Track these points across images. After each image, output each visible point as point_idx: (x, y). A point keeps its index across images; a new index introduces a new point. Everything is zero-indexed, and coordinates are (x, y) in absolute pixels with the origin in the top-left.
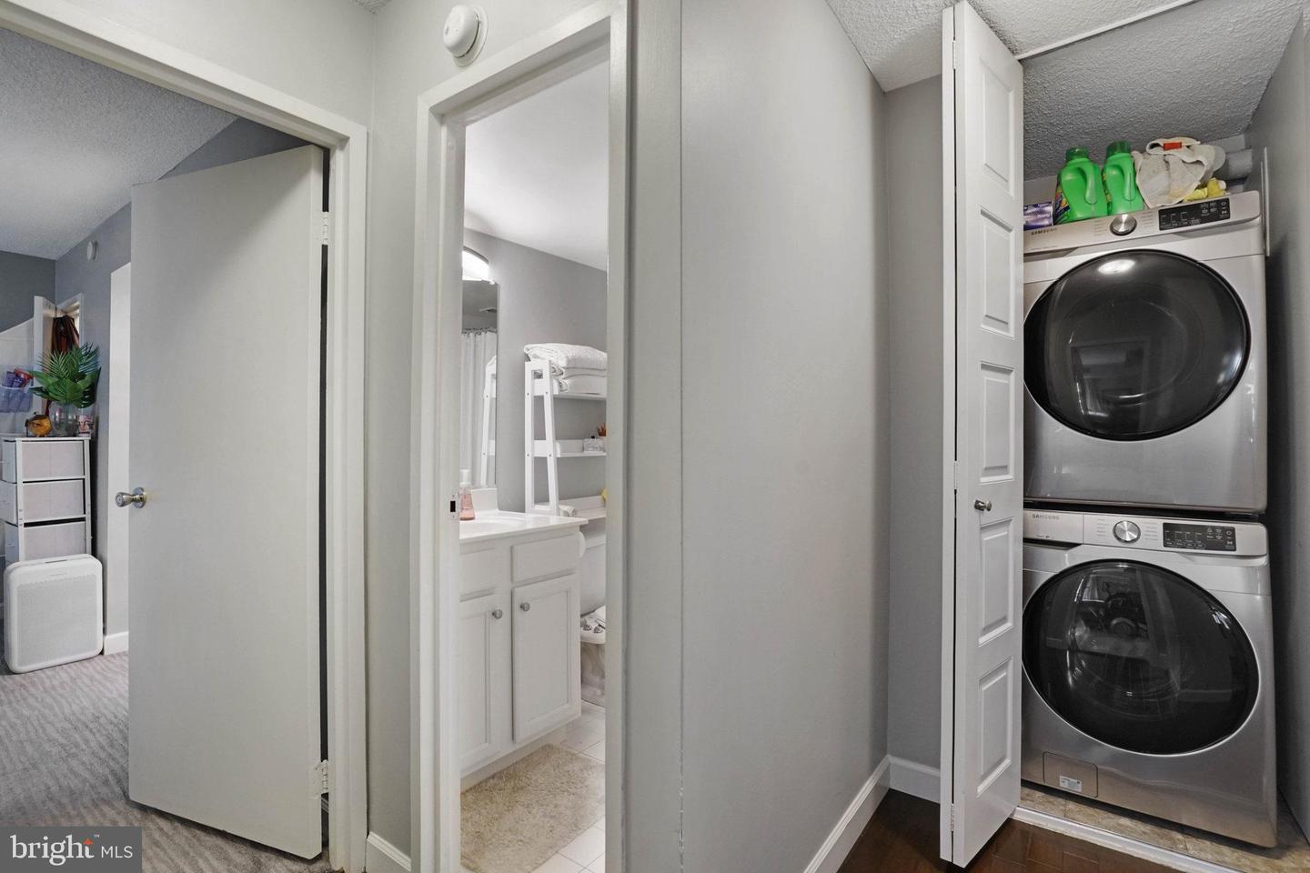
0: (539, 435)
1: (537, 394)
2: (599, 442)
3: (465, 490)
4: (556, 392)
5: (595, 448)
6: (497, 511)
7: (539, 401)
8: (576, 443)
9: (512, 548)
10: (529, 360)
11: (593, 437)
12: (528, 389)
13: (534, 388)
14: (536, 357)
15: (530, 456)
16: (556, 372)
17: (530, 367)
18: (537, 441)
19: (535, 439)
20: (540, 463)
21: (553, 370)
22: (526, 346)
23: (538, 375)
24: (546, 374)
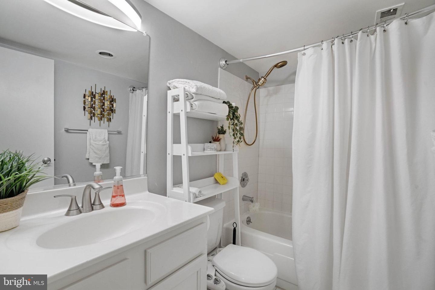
0: (177, 140)
1: (175, 112)
2: (215, 145)
3: (118, 182)
4: (189, 110)
5: (211, 149)
6: (148, 192)
7: (176, 117)
8: (201, 146)
9: (145, 251)
10: (170, 89)
11: (210, 142)
12: (169, 109)
13: (173, 108)
14: (175, 87)
15: (170, 154)
16: (188, 97)
17: (171, 94)
18: (174, 145)
19: (174, 143)
20: (177, 159)
21: (186, 96)
22: (169, 82)
23: (176, 99)
24: (182, 98)
